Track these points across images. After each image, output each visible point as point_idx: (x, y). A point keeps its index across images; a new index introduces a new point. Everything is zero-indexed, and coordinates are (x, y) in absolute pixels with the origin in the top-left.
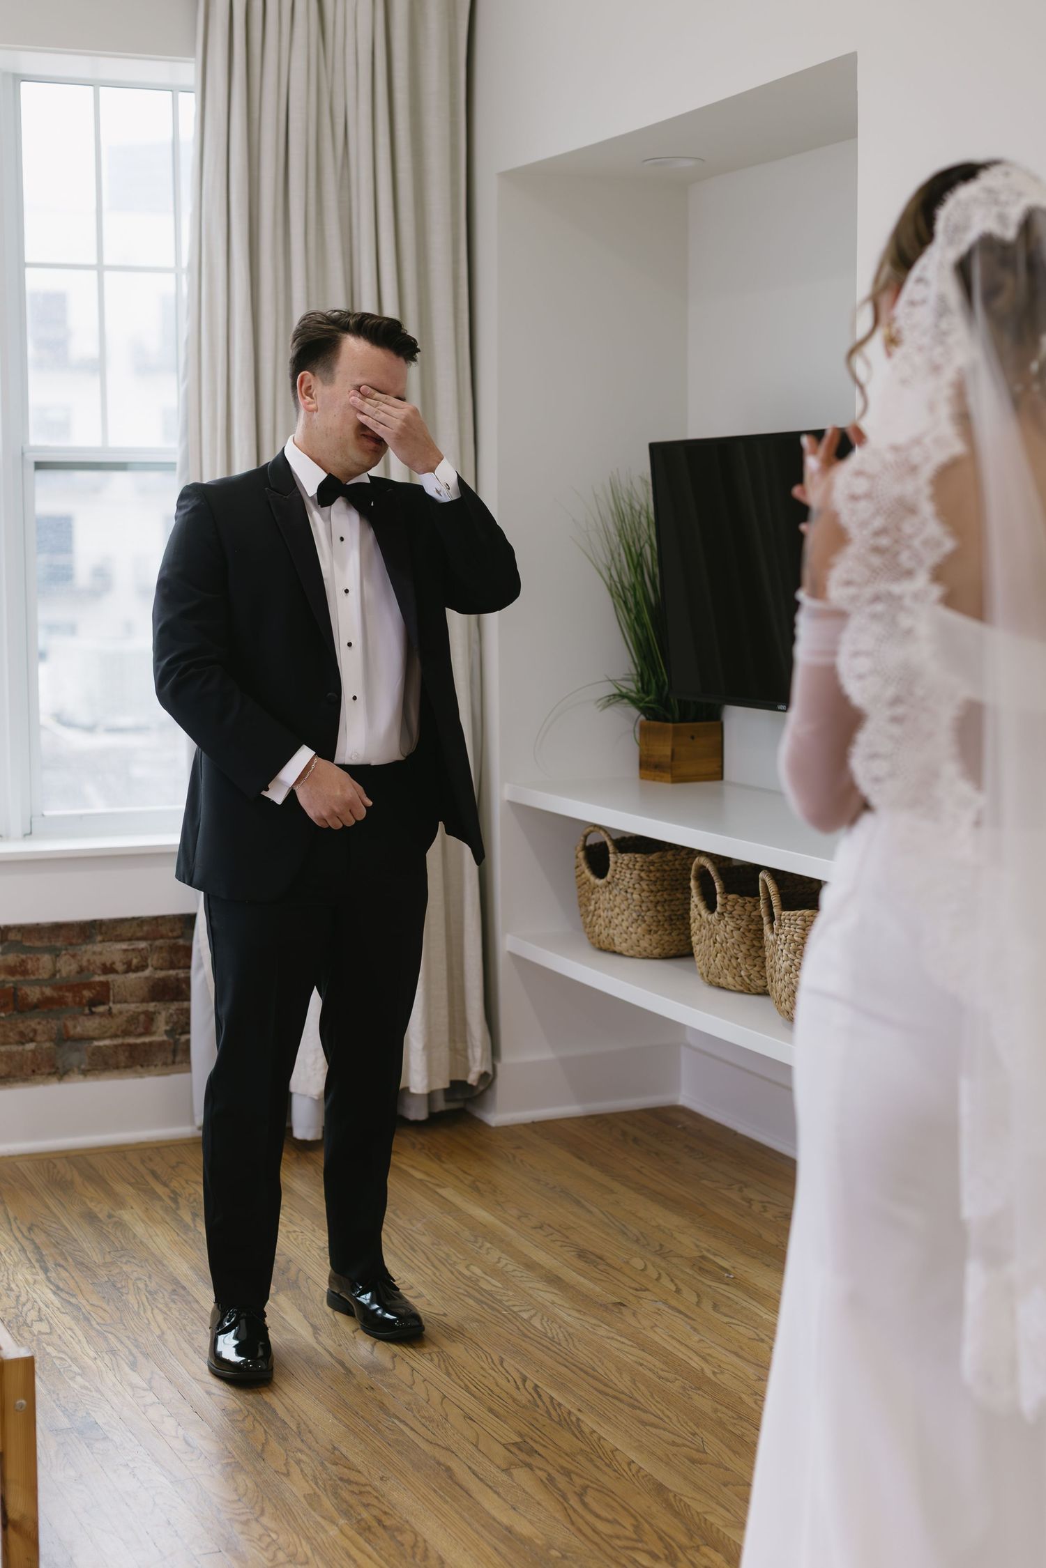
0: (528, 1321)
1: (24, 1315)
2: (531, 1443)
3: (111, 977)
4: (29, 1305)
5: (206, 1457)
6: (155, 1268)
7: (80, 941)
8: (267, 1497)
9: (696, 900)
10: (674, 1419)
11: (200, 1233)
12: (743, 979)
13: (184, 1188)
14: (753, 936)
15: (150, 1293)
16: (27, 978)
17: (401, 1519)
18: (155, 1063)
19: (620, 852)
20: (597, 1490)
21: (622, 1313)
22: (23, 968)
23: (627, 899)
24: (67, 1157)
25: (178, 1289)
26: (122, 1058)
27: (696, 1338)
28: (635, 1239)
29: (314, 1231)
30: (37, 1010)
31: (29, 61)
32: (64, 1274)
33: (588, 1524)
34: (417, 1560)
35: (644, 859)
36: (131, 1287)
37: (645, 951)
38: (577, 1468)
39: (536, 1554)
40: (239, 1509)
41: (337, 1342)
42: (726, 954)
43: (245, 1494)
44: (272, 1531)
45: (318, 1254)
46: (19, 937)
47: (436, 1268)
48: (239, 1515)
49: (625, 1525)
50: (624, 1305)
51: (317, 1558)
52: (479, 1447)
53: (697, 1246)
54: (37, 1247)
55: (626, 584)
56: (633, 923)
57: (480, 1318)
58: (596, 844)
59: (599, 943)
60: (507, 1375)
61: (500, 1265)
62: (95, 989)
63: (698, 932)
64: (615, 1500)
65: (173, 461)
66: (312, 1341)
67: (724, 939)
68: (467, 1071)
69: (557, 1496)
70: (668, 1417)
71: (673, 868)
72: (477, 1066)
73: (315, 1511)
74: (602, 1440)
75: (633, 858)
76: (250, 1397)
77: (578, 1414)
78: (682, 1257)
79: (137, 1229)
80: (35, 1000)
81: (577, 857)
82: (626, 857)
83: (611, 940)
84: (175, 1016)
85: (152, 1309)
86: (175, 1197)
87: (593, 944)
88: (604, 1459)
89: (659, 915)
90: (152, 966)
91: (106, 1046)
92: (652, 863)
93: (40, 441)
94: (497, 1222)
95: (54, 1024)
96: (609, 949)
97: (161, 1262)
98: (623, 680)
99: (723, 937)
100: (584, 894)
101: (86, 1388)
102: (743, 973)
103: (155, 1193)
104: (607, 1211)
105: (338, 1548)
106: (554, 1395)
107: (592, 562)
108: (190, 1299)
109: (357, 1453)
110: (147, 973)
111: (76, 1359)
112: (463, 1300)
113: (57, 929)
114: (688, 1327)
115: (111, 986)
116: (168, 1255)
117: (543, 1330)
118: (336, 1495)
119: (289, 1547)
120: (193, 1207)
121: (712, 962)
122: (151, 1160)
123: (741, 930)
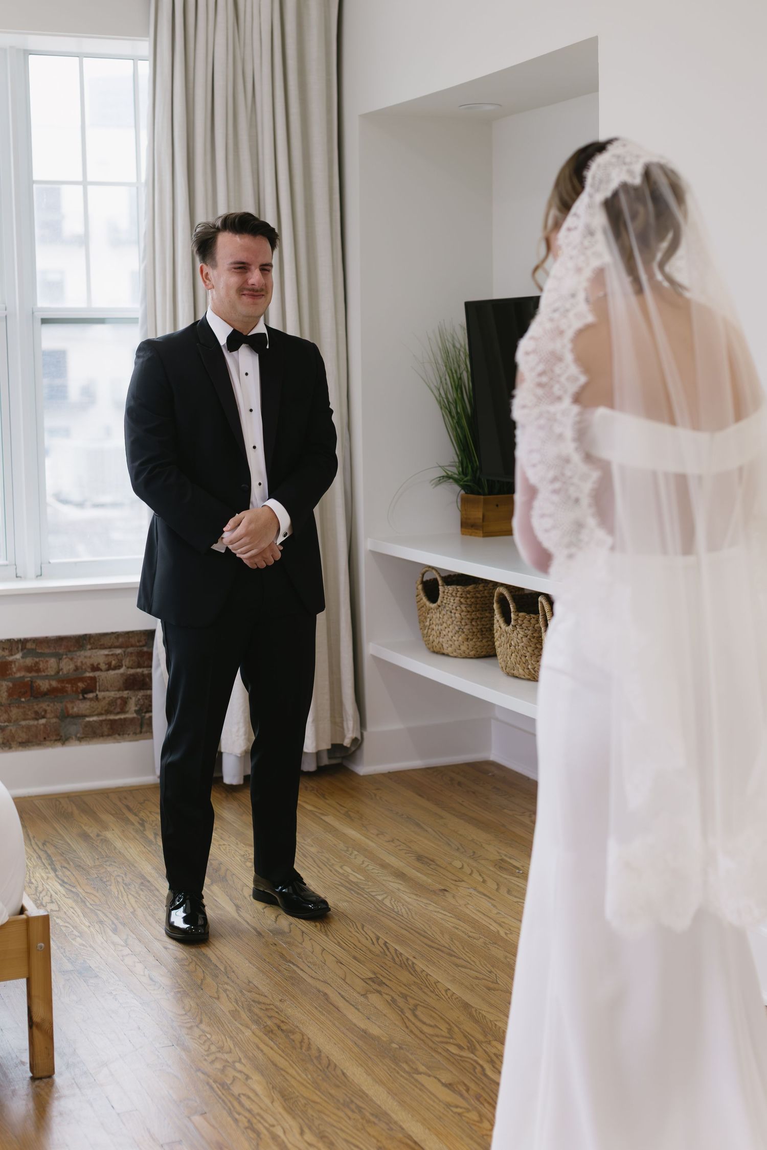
0: (382, 902)
1: (40, 899)
2: (381, 978)
3: (97, 674)
4: (44, 893)
5: (164, 988)
6: (129, 869)
7: (75, 649)
8: (205, 1012)
9: (497, 616)
10: (478, 963)
11: (160, 846)
12: (530, 671)
13: (149, 817)
14: (536, 641)
15: (126, 884)
16: (40, 674)
17: (293, 1025)
18: (128, 732)
19: (446, 585)
20: (424, 1007)
21: (445, 896)
22: (37, 668)
23: (452, 618)
24: (68, 797)
25: (145, 883)
26: (106, 729)
27: (495, 911)
28: (456, 848)
29: (237, 844)
30: (47, 696)
31: (34, 41)
32: (68, 873)
33: (418, 1029)
34: (304, 1051)
35: (463, 589)
36: (113, 881)
37: (464, 653)
38: (411, 993)
39: (383, 1046)
40: (185, 1020)
41: (252, 915)
42: (518, 653)
43: (190, 1010)
44: (207, 1033)
45: (240, 859)
46: (34, 646)
47: (320, 868)
48: (186, 1023)
49: (440, 1027)
50: (447, 891)
51: (237, 1049)
52: (346, 981)
53: (498, 853)
54: (49, 856)
55: (451, 400)
56: (455, 633)
57: (349, 900)
58: (430, 580)
59: (433, 647)
60: (367, 936)
61: (364, 866)
62: (86, 681)
63: (499, 639)
64: (436, 1013)
65: (137, 317)
66: (235, 915)
67: (517, 644)
68: (343, 737)
69: (398, 1011)
70: (473, 961)
71: (483, 595)
72: (350, 733)
73: (236, 1020)
74: (428, 976)
75: (455, 589)
76: (193, 950)
77: (415, 961)
78: (488, 860)
79: (116, 843)
80: (45, 690)
81: (417, 589)
82: (451, 588)
83: (441, 646)
84: (141, 700)
85: (127, 895)
86: (142, 823)
87: (429, 649)
88: (430, 988)
89: (473, 628)
90: (125, 666)
91: (95, 721)
92: (469, 592)
93: (45, 303)
94: (363, 838)
95: (59, 706)
96: (440, 652)
97: (133, 865)
98: (450, 466)
99: (516, 642)
100: (422, 614)
101: (83, 945)
102: (530, 667)
103: (129, 820)
104: (439, 831)
105: (251, 1044)
106: (397, 948)
107: (427, 384)
108: (153, 888)
109: (264, 985)
110: (122, 670)
111: (76, 927)
112: (337, 888)
113: (60, 640)
114: (490, 905)
115: (98, 680)
116: (138, 861)
117: (391, 907)
118: (250, 1010)
119: (219, 1042)
120: (155, 829)
121: (509, 659)
122: (126, 798)
123: (528, 637)
